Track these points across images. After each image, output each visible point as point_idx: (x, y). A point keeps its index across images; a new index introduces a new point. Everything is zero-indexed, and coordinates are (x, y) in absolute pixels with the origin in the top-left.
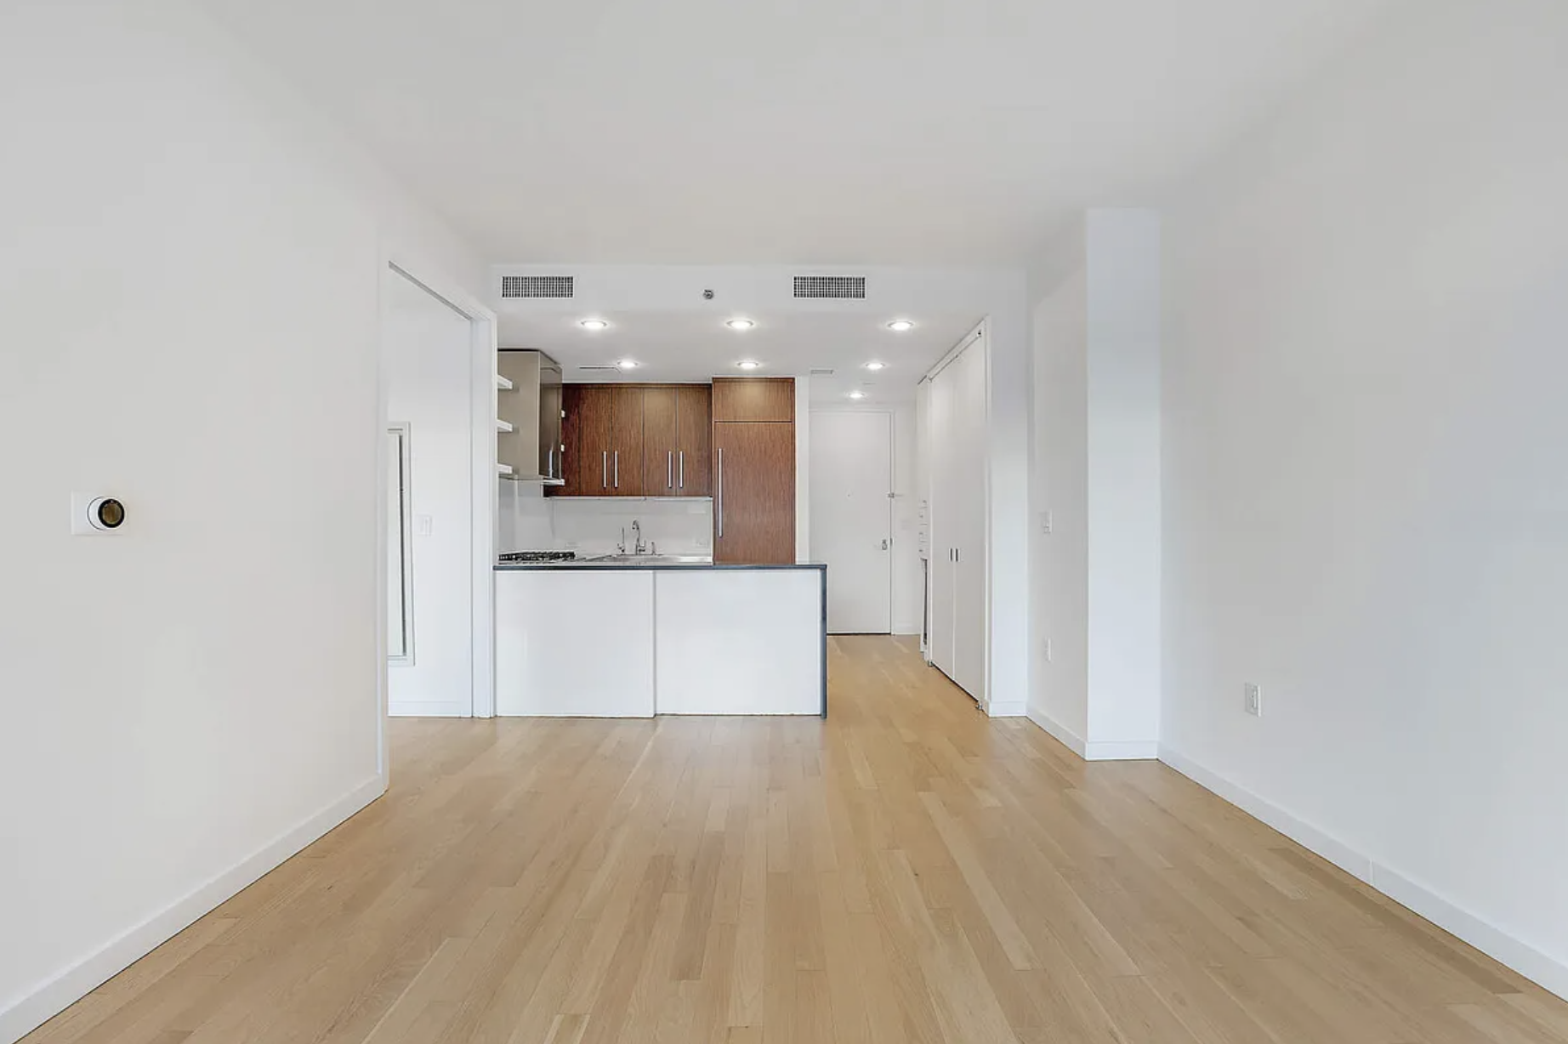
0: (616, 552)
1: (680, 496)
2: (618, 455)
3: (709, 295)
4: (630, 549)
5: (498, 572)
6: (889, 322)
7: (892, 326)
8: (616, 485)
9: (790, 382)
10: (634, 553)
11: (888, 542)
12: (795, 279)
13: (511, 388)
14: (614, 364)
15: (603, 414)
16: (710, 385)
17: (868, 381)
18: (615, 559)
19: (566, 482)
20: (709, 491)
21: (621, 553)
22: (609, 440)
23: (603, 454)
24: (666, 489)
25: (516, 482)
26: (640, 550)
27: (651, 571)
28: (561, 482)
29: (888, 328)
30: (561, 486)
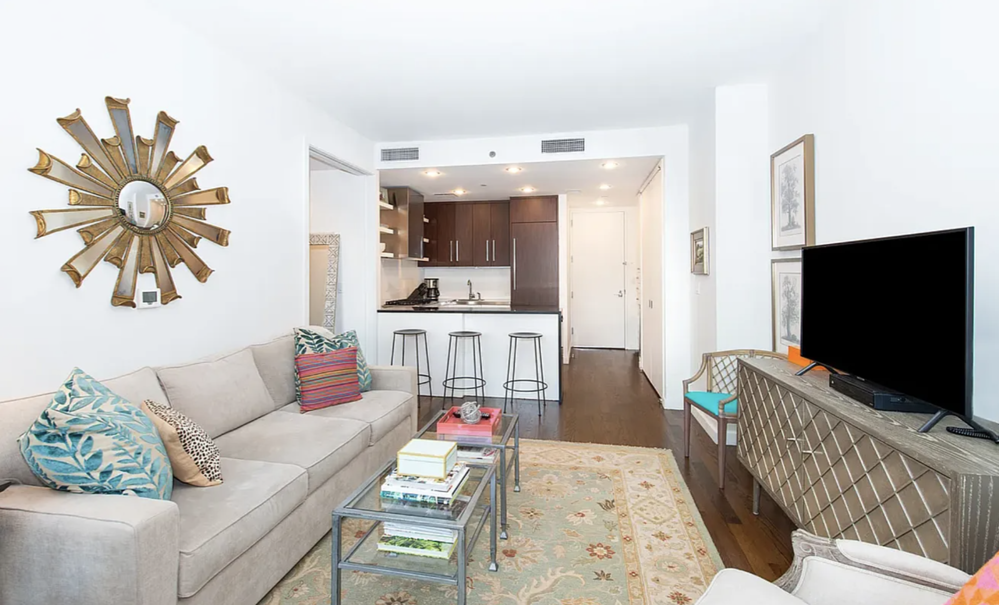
1: (493, 266)
2: (458, 244)
3: (492, 154)
5: (379, 314)
6: (603, 164)
7: (605, 166)
8: (457, 260)
9: (555, 198)
10: (469, 299)
11: (623, 292)
12: (542, 142)
13: (392, 208)
14: (451, 192)
16: (509, 201)
17: (605, 195)
19: (430, 260)
20: (509, 263)
23: (450, 243)
24: (485, 262)
25: (400, 260)
26: (472, 297)
27: (461, 314)
28: (427, 259)
29: (602, 167)
30: (428, 261)
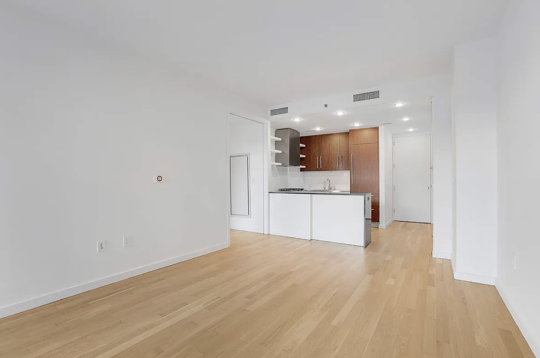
0: (322, 189)
1: (341, 170)
2: (321, 158)
3: (326, 106)
4: (327, 188)
5: (270, 194)
6: (394, 104)
7: (396, 105)
8: (321, 167)
9: (377, 129)
10: (328, 189)
11: (430, 187)
12: (354, 95)
13: (281, 140)
14: (314, 129)
15: (317, 145)
16: (349, 132)
18: (321, 191)
19: (306, 167)
20: (349, 169)
21: (324, 189)
22: (319, 153)
23: (317, 158)
24: (336, 168)
26: (330, 188)
27: (310, 195)
29: (395, 106)
30: (305, 168)
